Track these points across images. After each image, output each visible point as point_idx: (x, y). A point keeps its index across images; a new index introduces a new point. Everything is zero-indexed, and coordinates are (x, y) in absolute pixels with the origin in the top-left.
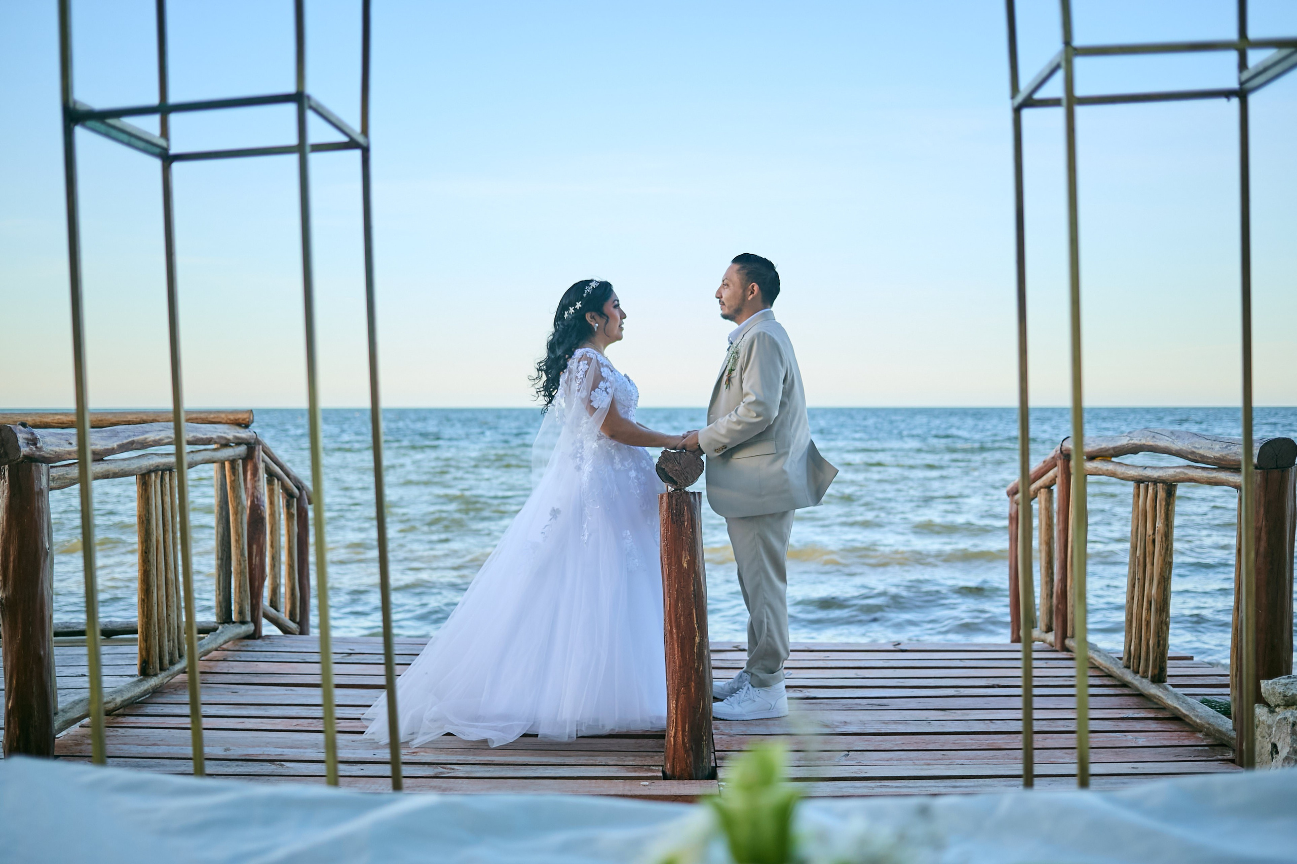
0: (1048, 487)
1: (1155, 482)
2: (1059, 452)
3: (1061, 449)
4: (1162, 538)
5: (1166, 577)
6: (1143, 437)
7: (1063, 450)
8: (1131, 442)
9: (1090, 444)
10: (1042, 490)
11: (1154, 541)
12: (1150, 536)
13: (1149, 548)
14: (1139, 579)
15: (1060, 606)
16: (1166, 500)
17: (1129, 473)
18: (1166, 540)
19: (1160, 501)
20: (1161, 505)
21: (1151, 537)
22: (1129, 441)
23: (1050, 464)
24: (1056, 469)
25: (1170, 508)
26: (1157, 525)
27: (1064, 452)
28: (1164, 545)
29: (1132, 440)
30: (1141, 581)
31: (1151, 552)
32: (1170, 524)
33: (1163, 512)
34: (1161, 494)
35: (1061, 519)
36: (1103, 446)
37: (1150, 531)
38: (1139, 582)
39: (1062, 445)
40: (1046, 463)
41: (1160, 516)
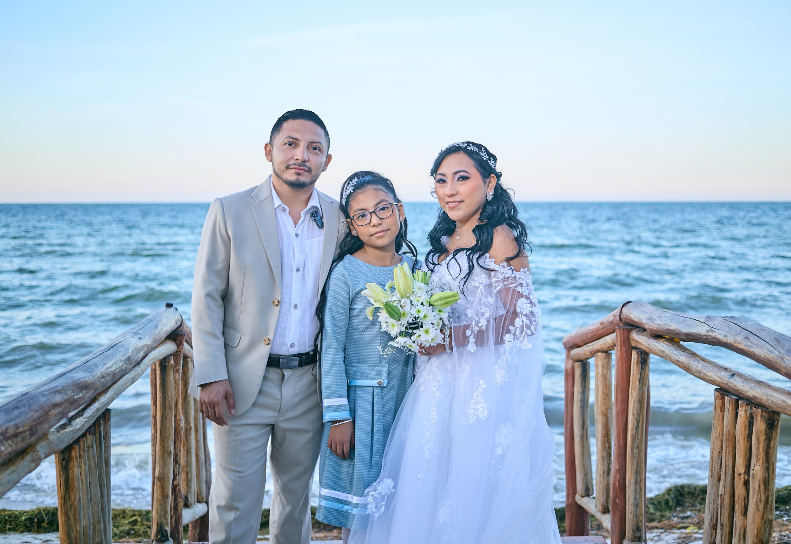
0: (607, 352)
1: (751, 402)
2: (618, 318)
3: (620, 315)
4: (759, 486)
5: (764, 540)
6: (729, 332)
7: (622, 317)
8: (710, 333)
9: (655, 320)
10: (599, 354)
11: (746, 483)
12: (740, 475)
13: (740, 490)
14: (722, 525)
15: (617, 501)
16: (766, 434)
17: (707, 374)
18: (765, 489)
19: (757, 433)
20: (758, 439)
21: (742, 476)
22: (708, 331)
23: (608, 328)
24: (614, 335)
25: (772, 445)
26: (752, 467)
27: (624, 320)
28: (763, 496)
29: (713, 332)
30: (726, 530)
31: (742, 497)
32: (771, 467)
33: (761, 449)
34: (760, 425)
35: (619, 399)
36: (671, 328)
37: (740, 468)
38: (722, 529)
39: (621, 312)
40: (603, 326)
41: (758, 455)
